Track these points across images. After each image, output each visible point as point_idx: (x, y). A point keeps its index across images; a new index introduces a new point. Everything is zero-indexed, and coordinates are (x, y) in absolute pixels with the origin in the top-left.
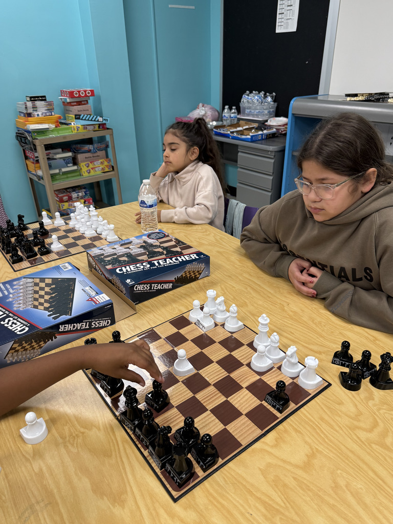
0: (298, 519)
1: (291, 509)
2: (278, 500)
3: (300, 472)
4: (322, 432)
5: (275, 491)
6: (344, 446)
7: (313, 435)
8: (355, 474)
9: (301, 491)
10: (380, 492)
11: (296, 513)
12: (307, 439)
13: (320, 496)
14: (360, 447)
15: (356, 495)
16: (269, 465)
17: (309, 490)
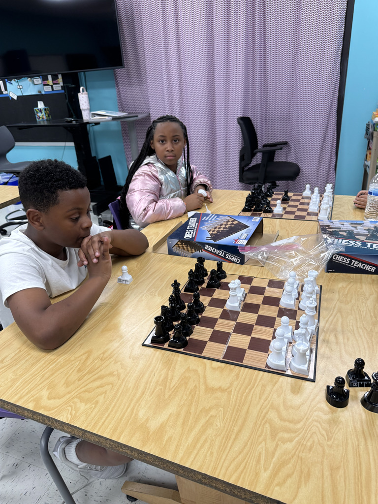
0: (167, 397)
1: (171, 392)
2: (173, 384)
3: (203, 387)
4: (251, 390)
5: (178, 380)
6: (249, 406)
7: (242, 386)
8: (227, 419)
9: (188, 393)
10: (223, 438)
11: (170, 395)
12: (235, 383)
13: (191, 404)
14: (258, 415)
15: (208, 424)
16: (196, 371)
17: (192, 396)
